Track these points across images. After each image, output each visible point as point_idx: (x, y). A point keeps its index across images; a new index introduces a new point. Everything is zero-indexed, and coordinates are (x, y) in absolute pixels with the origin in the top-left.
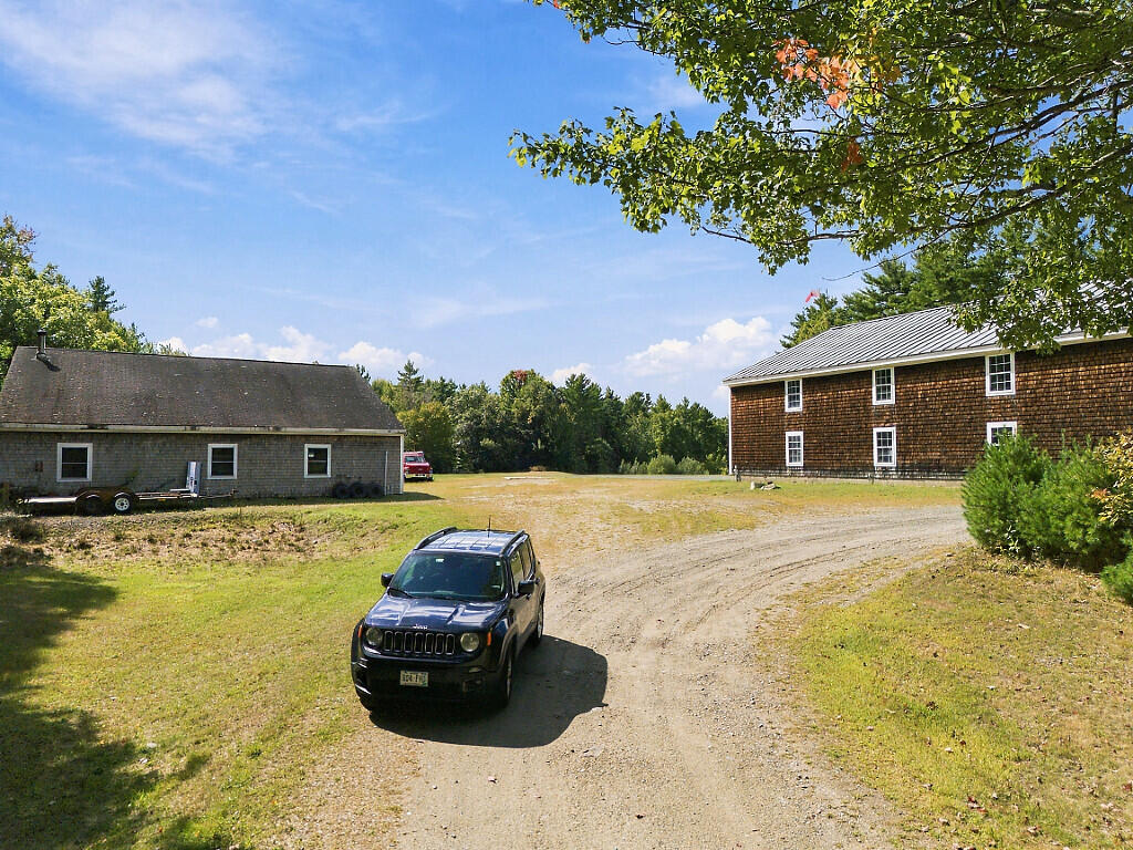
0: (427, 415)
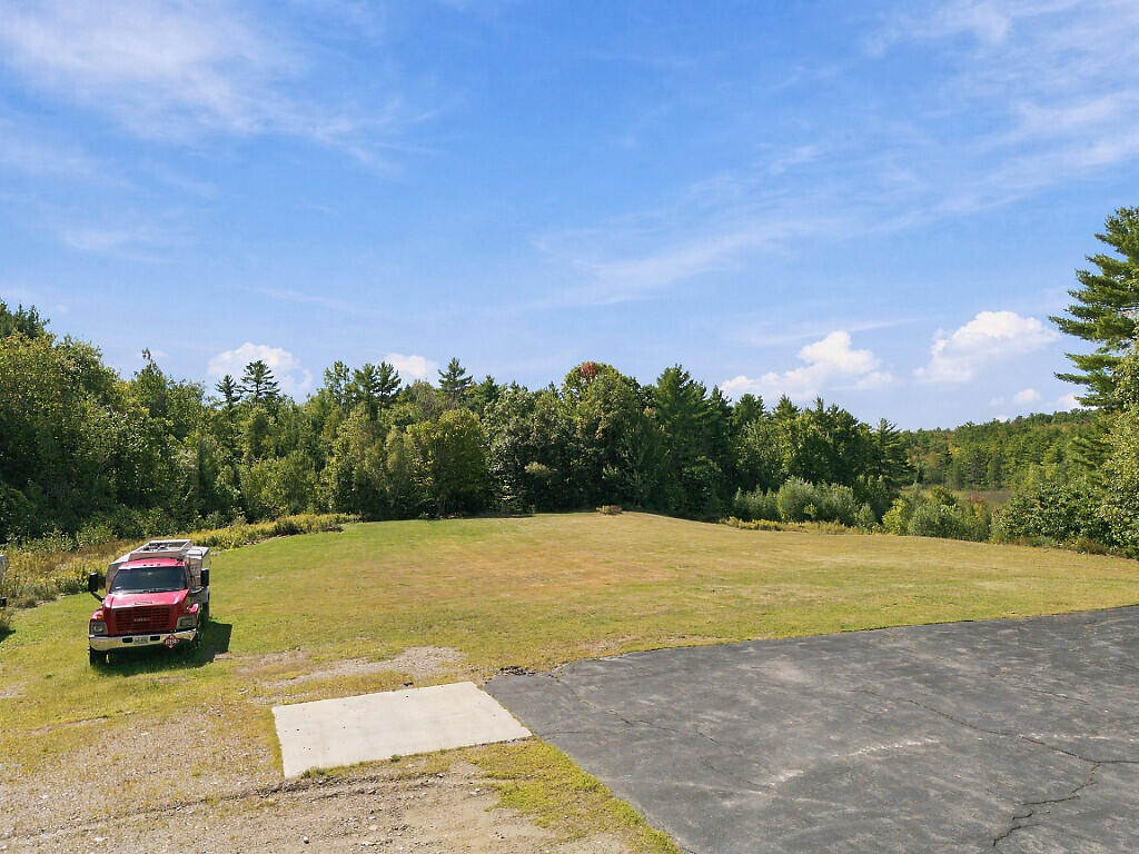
0: (448, 427)
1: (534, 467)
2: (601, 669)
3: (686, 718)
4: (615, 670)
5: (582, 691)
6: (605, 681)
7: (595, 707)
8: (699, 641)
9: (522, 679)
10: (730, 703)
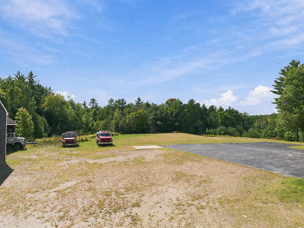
0: (139, 114)
1: (159, 122)
9: (162, 146)
10: (189, 146)
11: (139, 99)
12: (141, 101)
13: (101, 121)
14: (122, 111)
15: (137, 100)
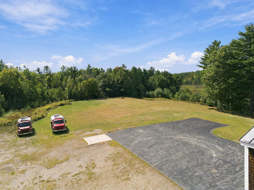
0: (90, 82)
1: (107, 89)
2: (120, 132)
3: (128, 137)
4: (121, 132)
5: (117, 135)
6: (120, 133)
7: (119, 136)
8: (132, 127)
9: (111, 133)
10: (134, 135)
11: (89, 66)
12: (91, 67)
13: (55, 88)
14: (74, 79)
15: (88, 67)
